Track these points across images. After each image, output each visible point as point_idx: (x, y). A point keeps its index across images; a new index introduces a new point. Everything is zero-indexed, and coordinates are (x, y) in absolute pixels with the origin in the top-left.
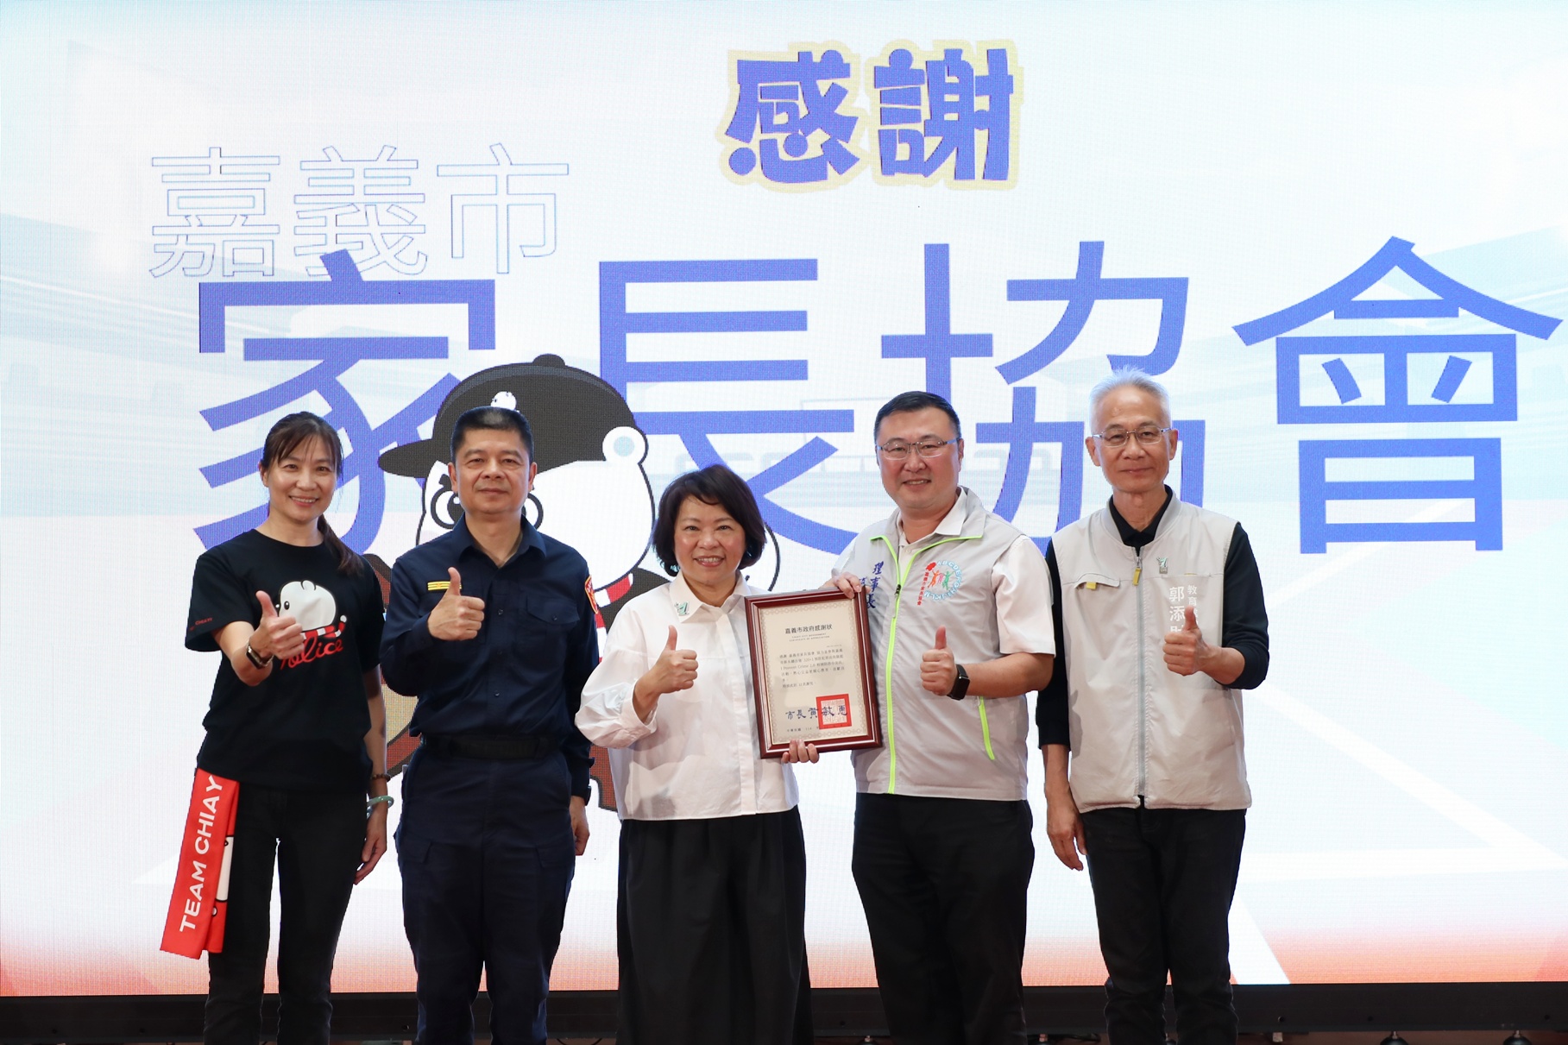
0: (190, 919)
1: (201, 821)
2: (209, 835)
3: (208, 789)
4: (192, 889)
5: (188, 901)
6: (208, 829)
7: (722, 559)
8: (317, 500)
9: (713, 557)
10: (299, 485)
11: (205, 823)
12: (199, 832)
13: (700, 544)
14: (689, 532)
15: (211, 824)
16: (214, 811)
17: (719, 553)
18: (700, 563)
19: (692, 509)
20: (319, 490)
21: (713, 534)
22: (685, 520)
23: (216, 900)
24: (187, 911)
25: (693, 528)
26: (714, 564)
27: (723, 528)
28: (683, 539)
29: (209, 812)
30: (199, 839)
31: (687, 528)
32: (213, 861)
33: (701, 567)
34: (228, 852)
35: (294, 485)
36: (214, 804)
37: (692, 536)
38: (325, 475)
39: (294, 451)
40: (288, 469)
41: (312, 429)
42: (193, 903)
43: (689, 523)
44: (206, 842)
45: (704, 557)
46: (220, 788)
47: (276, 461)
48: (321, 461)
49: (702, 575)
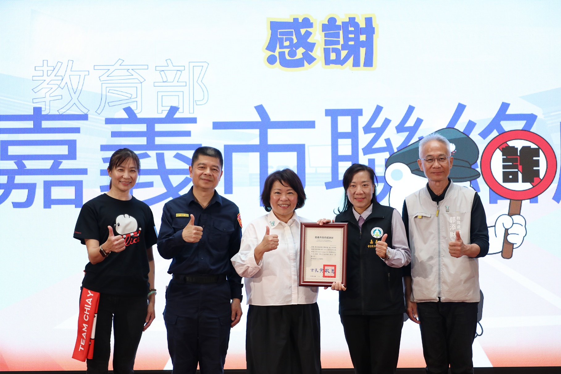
0: (82, 346)
1: (85, 308)
2: (88, 314)
3: (88, 295)
4: (83, 334)
5: (82, 339)
6: (88, 311)
7: (289, 205)
8: (130, 183)
9: (285, 204)
10: (123, 177)
11: (87, 309)
12: (85, 312)
13: (281, 199)
14: (277, 194)
15: (89, 309)
16: (90, 304)
17: (288, 203)
18: (280, 206)
19: (277, 186)
20: (131, 179)
21: (286, 195)
22: (275, 189)
23: (91, 339)
24: (81, 343)
25: (278, 193)
26: (286, 207)
27: (290, 193)
28: (274, 197)
29: (88, 304)
30: (85, 315)
31: (276, 193)
32: (90, 323)
33: (281, 208)
34: (95, 319)
35: (122, 177)
36: (90, 301)
37: (278, 196)
38: (134, 173)
39: (122, 164)
40: (120, 170)
41: (129, 155)
42: (83, 340)
43: (276, 191)
44: (87, 316)
45: (282, 204)
46: (92, 295)
47: (115, 167)
48: (132, 168)
49: (281, 211)
